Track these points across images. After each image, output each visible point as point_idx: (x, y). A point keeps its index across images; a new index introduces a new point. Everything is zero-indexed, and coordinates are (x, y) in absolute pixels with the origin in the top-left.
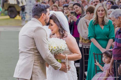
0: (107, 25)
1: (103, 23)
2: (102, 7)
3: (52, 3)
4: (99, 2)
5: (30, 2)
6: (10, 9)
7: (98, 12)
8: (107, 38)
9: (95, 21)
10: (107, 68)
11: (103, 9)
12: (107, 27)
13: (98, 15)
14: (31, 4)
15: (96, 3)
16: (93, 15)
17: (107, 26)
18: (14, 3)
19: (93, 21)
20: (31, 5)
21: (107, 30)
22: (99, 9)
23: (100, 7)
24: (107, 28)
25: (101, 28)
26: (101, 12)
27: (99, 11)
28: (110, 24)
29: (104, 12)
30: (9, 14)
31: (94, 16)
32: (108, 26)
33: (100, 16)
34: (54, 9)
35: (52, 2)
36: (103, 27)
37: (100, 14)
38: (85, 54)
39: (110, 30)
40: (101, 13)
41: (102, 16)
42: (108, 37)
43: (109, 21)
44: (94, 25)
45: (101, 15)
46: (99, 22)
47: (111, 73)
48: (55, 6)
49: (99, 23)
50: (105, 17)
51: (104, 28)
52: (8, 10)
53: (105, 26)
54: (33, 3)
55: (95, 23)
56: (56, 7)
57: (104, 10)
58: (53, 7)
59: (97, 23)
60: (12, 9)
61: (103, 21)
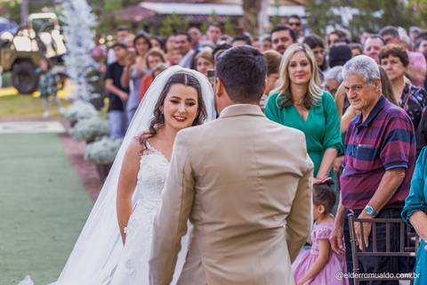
0: (319, 107)
1: (307, 102)
2: (303, 53)
3: (146, 46)
4: (291, 39)
5: (79, 45)
6: (16, 66)
7: (292, 70)
8: (319, 147)
9: (282, 96)
11: (305, 59)
12: (319, 114)
13: (292, 77)
14: (82, 50)
15: (280, 43)
16: (277, 78)
17: (317, 111)
18: (29, 50)
19: (277, 95)
20: (81, 54)
21: (320, 121)
22: (293, 60)
23: (295, 52)
24: (317, 117)
25: (302, 118)
26: (299, 68)
27: (294, 65)
28: (328, 103)
29: (307, 68)
30: (17, 82)
32: (321, 110)
33: (298, 81)
36: (306, 114)
37: (298, 74)
39: (326, 122)
40: (300, 72)
41: (304, 80)
42: (322, 142)
44: (281, 110)
45: (301, 76)
46: (295, 99)
47: (341, 247)
48: (154, 54)
49: (296, 103)
52: (11, 70)
53: (312, 111)
54: (87, 48)
55: (282, 102)
56: (157, 58)
57: (308, 62)
58: (151, 58)
59: (289, 103)
60: (25, 65)
61: (307, 96)
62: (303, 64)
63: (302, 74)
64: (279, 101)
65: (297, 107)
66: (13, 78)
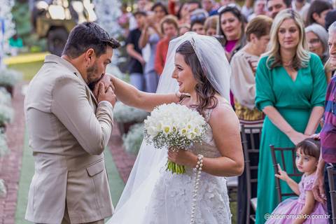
0: (306, 68)
2: (292, 20)
5: (107, 13)
6: (52, 34)
8: (306, 105)
10: (308, 186)
11: (294, 26)
13: (281, 42)
14: (110, 18)
17: (305, 72)
18: (63, 19)
20: (108, 21)
24: (305, 77)
25: (291, 78)
27: (283, 31)
29: (296, 34)
30: (52, 47)
31: (272, 46)
32: (309, 71)
33: (287, 46)
34: (167, 29)
35: (161, 11)
36: (295, 75)
37: (286, 40)
38: (250, 151)
39: (314, 81)
40: (289, 38)
41: (292, 45)
42: (309, 101)
43: (310, 57)
44: (271, 70)
45: (289, 42)
49: (285, 64)
50: (300, 47)
51: (298, 76)
52: (47, 36)
53: (300, 71)
54: (114, 15)
55: (272, 64)
57: (296, 28)
58: (165, 25)
59: (278, 64)
60: (59, 32)
61: (295, 58)
62: (292, 30)
63: (290, 40)
64: (269, 63)
65: (287, 68)
66: (48, 44)
